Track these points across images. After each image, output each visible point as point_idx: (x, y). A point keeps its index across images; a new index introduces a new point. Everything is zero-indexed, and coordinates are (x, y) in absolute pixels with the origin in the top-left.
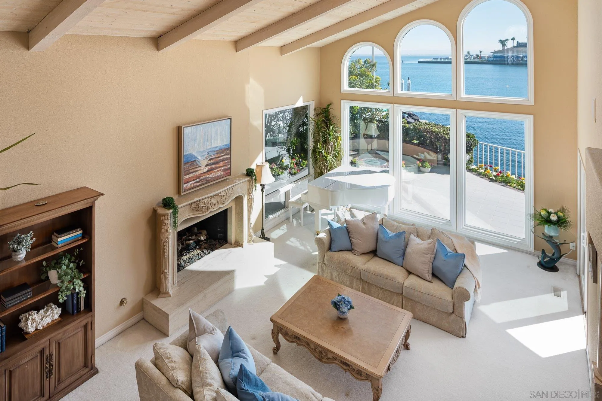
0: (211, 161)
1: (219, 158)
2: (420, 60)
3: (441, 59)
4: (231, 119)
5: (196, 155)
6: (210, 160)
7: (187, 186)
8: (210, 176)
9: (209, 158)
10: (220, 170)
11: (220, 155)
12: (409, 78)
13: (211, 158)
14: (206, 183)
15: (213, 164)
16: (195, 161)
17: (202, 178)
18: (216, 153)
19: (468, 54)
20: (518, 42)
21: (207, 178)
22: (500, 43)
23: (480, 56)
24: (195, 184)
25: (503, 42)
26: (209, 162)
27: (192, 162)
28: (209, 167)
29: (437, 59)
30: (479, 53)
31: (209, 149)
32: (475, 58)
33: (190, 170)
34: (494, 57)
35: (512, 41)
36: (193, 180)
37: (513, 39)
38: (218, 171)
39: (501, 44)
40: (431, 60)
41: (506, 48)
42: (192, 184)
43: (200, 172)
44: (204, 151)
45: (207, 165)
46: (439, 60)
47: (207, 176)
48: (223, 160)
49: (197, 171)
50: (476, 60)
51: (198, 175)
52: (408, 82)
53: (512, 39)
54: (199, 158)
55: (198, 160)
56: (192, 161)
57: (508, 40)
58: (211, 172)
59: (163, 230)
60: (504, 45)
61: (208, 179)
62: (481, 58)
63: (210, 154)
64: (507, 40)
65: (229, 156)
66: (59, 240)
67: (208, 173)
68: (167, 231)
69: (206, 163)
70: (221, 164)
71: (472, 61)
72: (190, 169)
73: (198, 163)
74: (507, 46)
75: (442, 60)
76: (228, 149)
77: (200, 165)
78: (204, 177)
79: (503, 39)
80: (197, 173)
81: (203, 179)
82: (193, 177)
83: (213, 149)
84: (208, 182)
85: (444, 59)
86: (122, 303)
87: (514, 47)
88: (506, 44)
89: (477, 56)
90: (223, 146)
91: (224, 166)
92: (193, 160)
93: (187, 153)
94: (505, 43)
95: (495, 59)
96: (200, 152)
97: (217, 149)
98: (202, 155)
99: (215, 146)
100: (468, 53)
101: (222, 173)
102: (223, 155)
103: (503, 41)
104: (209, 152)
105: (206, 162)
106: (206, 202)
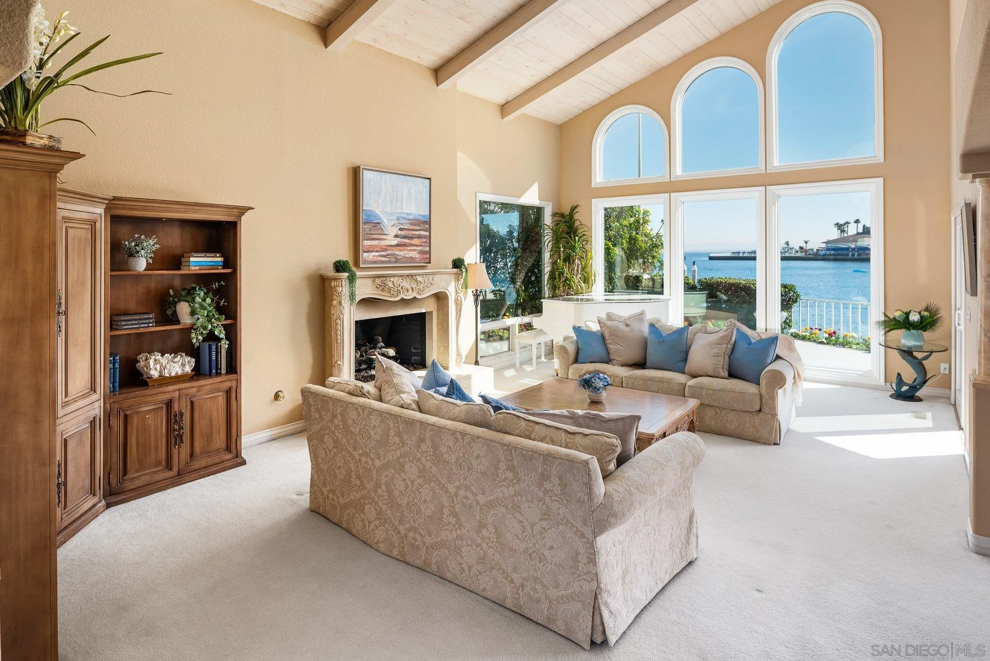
0: (403, 233)
1: (414, 232)
2: (711, 255)
3: (744, 253)
4: (429, 179)
5: (381, 216)
6: (401, 229)
7: (368, 257)
8: (401, 253)
9: (399, 227)
10: (415, 250)
11: (415, 228)
12: (694, 263)
13: (402, 227)
14: (396, 262)
15: (405, 237)
16: (379, 223)
17: (389, 252)
18: (408, 222)
19: (786, 246)
20: (864, 226)
21: (397, 255)
22: (836, 228)
23: (805, 248)
24: (380, 258)
25: (841, 227)
26: (400, 232)
27: (374, 223)
28: (400, 240)
29: (739, 253)
30: (804, 245)
31: (398, 213)
32: (798, 252)
33: (373, 234)
34: (828, 250)
35: (856, 224)
36: (377, 251)
37: (857, 221)
39: (838, 230)
40: (729, 255)
41: (846, 235)
42: (375, 256)
43: (386, 243)
44: (391, 214)
45: (396, 236)
46: (741, 255)
47: (397, 253)
48: (420, 237)
49: (381, 239)
50: (799, 254)
51: (384, 246)
52: (693, 269)
53: (855, 222)
54: (385, 221)
55: (383, 224)
56: (375, 222)
57: (849, 223)
58: (402, 248)
59: (335, 302)
60: (843, 231)
61: (398, 257)
62: (806, 251)
63: (400, 221)
64: (847, 223)
65: (427, 234)
66: (192, 259)
67: (398, 248)
68: (340, 304)
69: (395, 233)
70: (416, 241)
71: (792, 255)
72: (372, 232)
73: (384, 229)
74: (847, 233)
75: (746, 255)
76: (426, 223)
77: (386, 233)
78: (392, 252)
79: (841, 222)
80: (382, 243)
81: (392, 255)
82: (376, 246)
83: (405, 216)
85: (749, 253)
86: (277, 397)
87: (858, 234)
88: (846, 229)
89: (801, 248)
90: (419, 215)
91: (421, 246)
92: (377, 221)
93: (368, 208)
94: (844, 228)
95: (828, 252)
96: (386, 212)
97: (411, 217)
98: (390, 218)
99: (408, 212)
100: (787, 243)
101: (418, 256)
102: (419, 230)
103: (841, 225)
104: (399, 217)
105: (395, 231)
106: (395, 282)
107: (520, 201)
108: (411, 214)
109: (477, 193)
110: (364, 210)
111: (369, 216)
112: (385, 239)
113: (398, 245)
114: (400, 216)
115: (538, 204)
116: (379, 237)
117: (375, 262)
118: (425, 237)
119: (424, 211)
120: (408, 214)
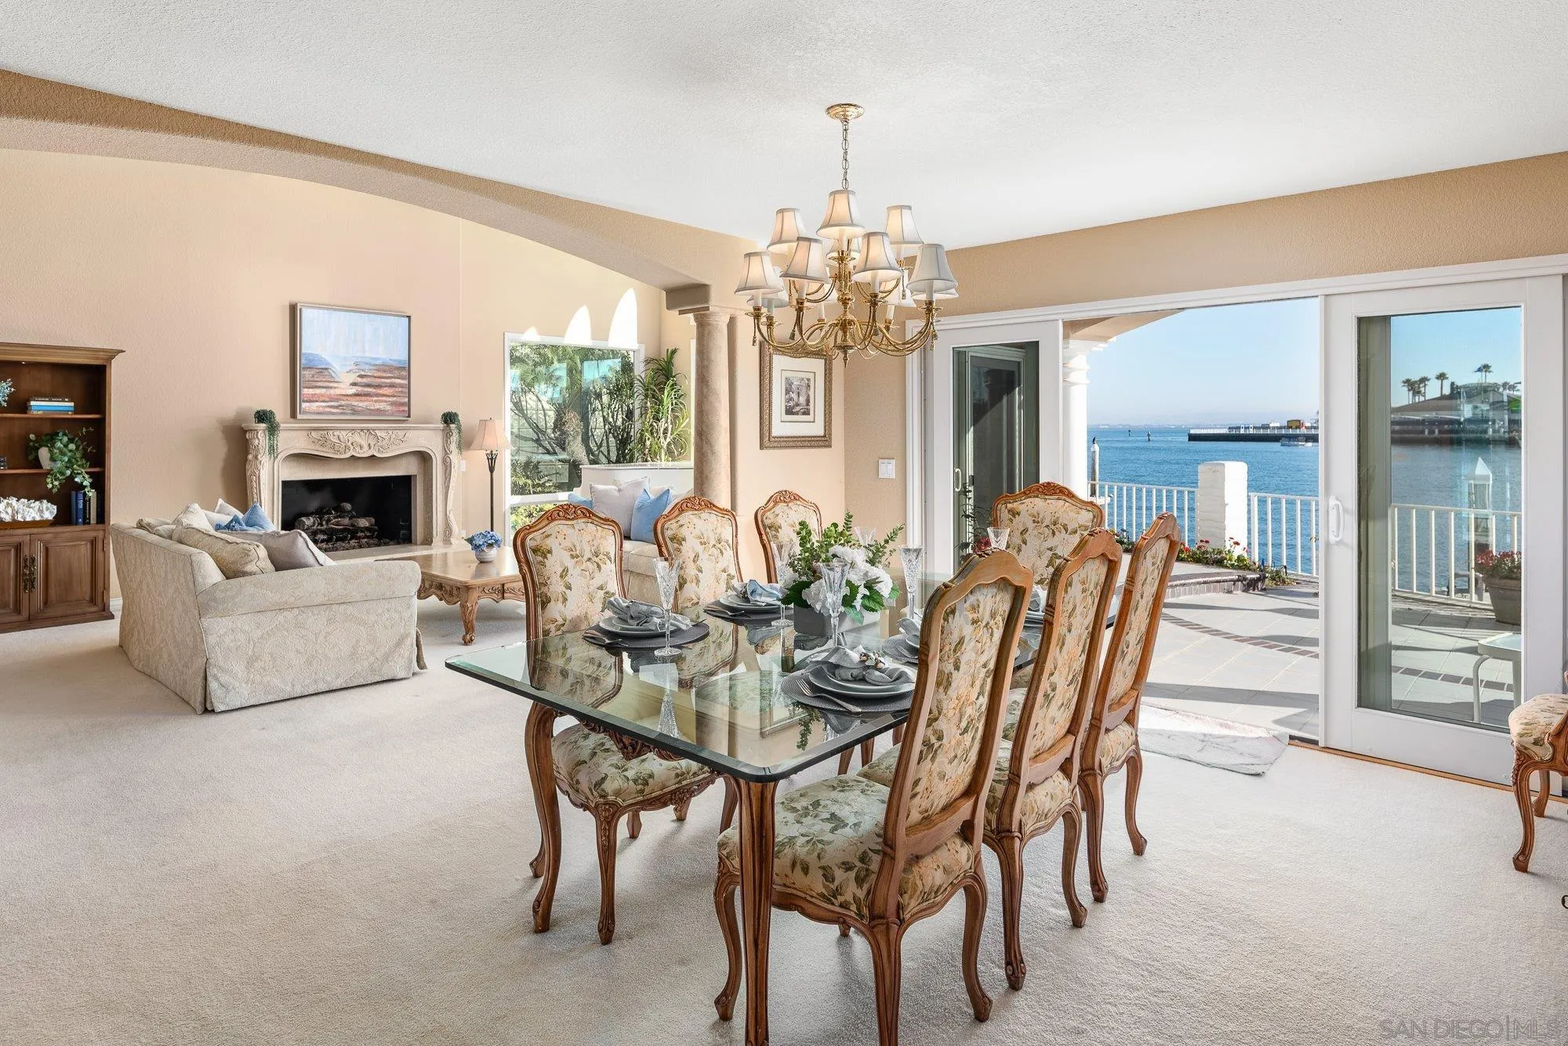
0: (364, 380)
1: (383, 380)
2: (1192, 432)
4: (409, 318)
5: (328, 359)
6: (361, 376)
7: (311, 407)
8: (362, 404)
9: (358, 374)
10: (386, 402)
11: (385, 375)
13: (363, 373)
14: (353, 414)
15: (368, 385)
16: (326, 369)
17: (343, 403)
18: (374, 367)
20: (1452, 384)
21: (354, 406)
22: (1406, 389)
24: (328, 410)
25: (1413, 386)
26: (359, 380)
28: (360, 389)
29: (1238, 428)
31: (358, 357)
33: (317, 381)
35: (1440, 381)
36: (324, 401)
37: (1442, 377)
38: (382, 401)
39: (1409, 390)
40: (1225, 431)
41: (1422, 399)
42: (322, 406)
43: (338, 392)
44: (346, 358)
45: (354, 384)
46: (1242, 431)
47: (355, 403)
48: (392, 386)
49: (331, 388)
51: (334, 395)
53: (1438, 378)
54: (336, 366)
55: (333, 369)
56: (320, 367)
57: (1428, 380)
58: (364, 398)
59: (250, 457)
60: (1417, 393)
61: (356, 408)
63: (360, 367)
64: (1424, 380)
65: (405, 382)
66: (33, 403)
67: (358, 398)
69: (351, 380)
70: (386, 391)
72: (316, 379)
73: (334, 375)
74: (1424, 396)
75: (1251, 431)
76: (405, 369)
77: (338, 380)
78: (348, 403)
79: (1415, 378)
80: (332, 392)
81: (347, 406)
82: (322, 396)
83: (368, 360)
84: (355, 412)
85: (1254, 428)
87: (1443, 397)
88: (1422, 389)
90: (391, 360)
91: (393, 397)
92: (323, 366)
93: (311, 352)
94: (1419, 387)
96: (337, 356)
97: (378, 362)
98: (343, 363)
99: (374, 356)
101: (389, 408)
102: (392, 378)
103: (1414, 382)
104: (359, 362)
105: (353, 378)
106: (341, 437)
108: (378, 359)
110: (305, 354)
111: (310, 361)
112: (335, 388)
113: (357, 395)
114: (360, 360)
116: (326, 384)
117: (320, 414)
118: (401, 386)
119: (399, 355)
120: (373, 358)
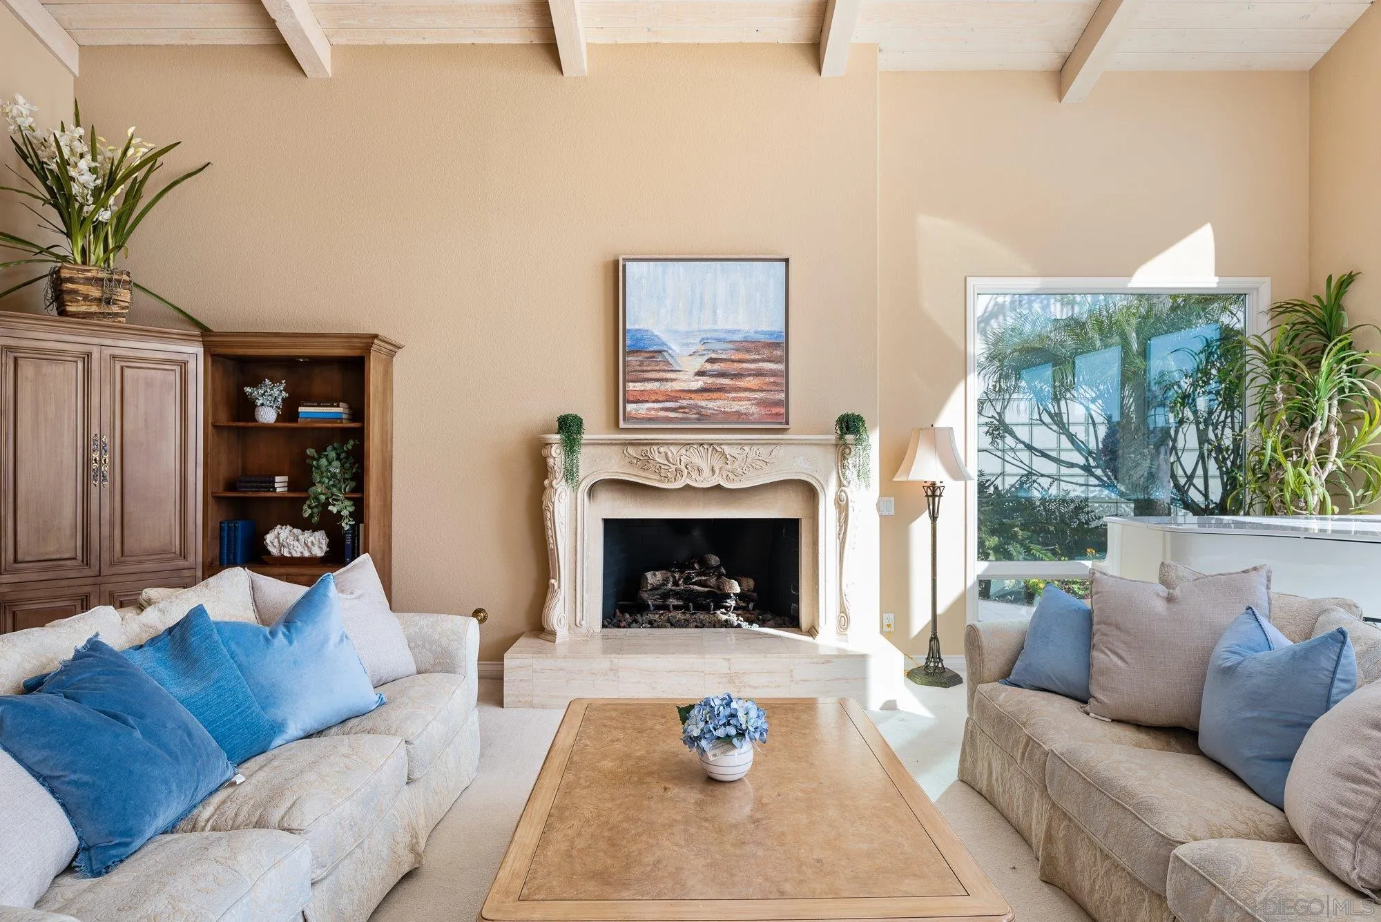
0: (716, 367)
1: (743, 365)
4: (787, 260)
5: (665, 337)
6: (709, 361)
7: (636, 410)
8: (711, 404)
9: (706, 357)
10: (749, 399)
11: (747, 356)
13: (714, 356)
14: (699, 420)
15: (722, 375)
16: (660, 352)
17: (685, 403)
18: (730, 346)
21: (702, 407)
24: (662, 414)
26: (709, 367)
27: (650, 352)
28: (709, 380)
31: (705, 331)
33: (646, 371)
36: (656, 401)
38: (741, 399)
42: (653, 409)
43: (677, 386)
44: (688, 334)
45: (701, 373)
47: (703, 403)
48: (759, 374)
49: (667, 380)
51: (671, 391)
54: (674, 347)
55: (670, 352)
56: (651, 349)
58: (715, 395)
59: (546, 483)
61: (703, 411)
63: (708, 346)
65: (781, 367)
67: (706, 395)
68: (551, 485)
69: (697, 368)
70: (750, 382)
72: (646, 368)
73: (671, 361)
76: (778, 346)
77: (678, 368)
78: (692, 402)
80: (669, 386)
81: (691, 407)
82: (655, 392)
83: (722, 335)
84: (702, 417)
90: (756, 332)
91: (762, 391)
92: (655, 348)
93: (637, 327)
96: (677, 332)
97: (737, 337)
98: (686, 341)
99: (730, 327)
101: (754, 409)
102: (758, 360)
104: (708, 339)
105: (699, 363)
106: (670, 454)
107: (1130, 285)
108: (734, 332)
109: (968, 279)
110: (629, 330)
111: (637, 340)
112: (673, 380)
113: (704, 390)
114: (708, 335)
115: (1215, 285)
116: (658, 375)
117: (650, 420)
118: (774, 374)
119: (770, 323)
120: (728, 332)
